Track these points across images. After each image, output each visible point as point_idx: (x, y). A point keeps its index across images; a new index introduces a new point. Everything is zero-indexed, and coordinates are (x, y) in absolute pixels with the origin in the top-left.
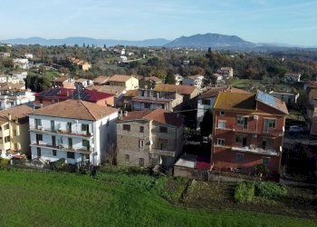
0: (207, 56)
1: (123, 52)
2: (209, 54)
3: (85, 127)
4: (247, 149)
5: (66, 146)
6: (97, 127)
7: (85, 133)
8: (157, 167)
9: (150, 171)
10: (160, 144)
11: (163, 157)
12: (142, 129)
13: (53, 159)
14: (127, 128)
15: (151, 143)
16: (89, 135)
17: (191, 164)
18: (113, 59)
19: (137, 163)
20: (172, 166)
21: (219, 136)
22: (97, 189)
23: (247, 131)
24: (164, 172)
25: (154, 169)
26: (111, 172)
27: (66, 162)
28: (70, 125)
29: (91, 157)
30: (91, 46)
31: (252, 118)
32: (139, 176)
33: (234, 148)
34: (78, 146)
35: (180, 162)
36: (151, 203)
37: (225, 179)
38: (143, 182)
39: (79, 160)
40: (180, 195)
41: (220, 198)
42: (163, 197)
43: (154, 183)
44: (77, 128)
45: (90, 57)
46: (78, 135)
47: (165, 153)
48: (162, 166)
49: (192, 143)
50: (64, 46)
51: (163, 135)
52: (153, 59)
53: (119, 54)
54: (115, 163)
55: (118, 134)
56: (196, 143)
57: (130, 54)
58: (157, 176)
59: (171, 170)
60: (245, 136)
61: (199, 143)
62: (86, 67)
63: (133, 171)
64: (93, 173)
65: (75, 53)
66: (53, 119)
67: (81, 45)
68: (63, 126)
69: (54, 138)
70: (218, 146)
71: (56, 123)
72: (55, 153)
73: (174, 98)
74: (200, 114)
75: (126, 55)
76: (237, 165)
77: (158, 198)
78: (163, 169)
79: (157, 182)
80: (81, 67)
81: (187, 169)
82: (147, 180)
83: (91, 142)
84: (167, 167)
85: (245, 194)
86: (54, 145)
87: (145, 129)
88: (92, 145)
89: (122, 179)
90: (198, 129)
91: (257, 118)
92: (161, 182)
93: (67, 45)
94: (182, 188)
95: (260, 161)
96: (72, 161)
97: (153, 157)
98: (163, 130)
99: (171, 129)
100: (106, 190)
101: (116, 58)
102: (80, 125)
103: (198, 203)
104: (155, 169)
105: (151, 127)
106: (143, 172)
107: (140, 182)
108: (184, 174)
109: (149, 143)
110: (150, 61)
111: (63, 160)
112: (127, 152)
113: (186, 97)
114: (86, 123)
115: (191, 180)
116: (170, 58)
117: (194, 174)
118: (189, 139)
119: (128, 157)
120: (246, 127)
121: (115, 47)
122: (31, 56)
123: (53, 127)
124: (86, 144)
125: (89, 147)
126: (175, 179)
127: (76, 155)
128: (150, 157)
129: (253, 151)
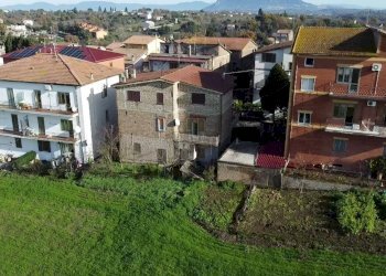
0: (258, 18)
1: (149, 16)
2: (260, 17)
3: (64, 98)
4: (356, 129)
5: (35, 131)
6: (84, 96)
7: (63, 107)
8: (187, 164)
9: (175, 172)
10: (194, 124)
11: (199, 148)
12: (160, 99)
13: (17, 154)
14: (134, 97)
15: (178, 123)
16: (70, 111)
17: (248, 159)
18: (136, 25)
19: (154, 158)
20: (215, 162)
21: (301, 106)
22: (79, 205)
23: (357, 94)
24: (200, 173)
25: (182, 169)
26: (107, 174)
27: (37, 157)
28: (38, 94)
29: (77, 149)
30: (108, 10)
31: (368, 70)
32: (157, 180)
33: (330, 128)
34: (54, 130)
35: (228, 156)
36: (174, 233)
37: (314, 184)
38: (161, 192)
39: (57, 153)
40: (229, 217)
41: (310, 223)
42: (197, 221)
43: (181, 194)
44: (50, 100)
45: (107, 24)
46: (53, 111)
47: (202, 139)
48: (198, 162)
49: (247, 124)
50: (75, 11)
51: (198, 109)
52: (189, 24)
53: (144, 18)
54: (116, 159)
55: (120, 107)
56: (252, 124)
57: (158, 18)
58: (187, 180)
59: (212, 170)
60: (352, 104)
61: (257, 124)
62: (101, 34)
63: (147, 173)
64: (78, 177)
65: (88, 19)
66: (10, 85)
67: (96, 10)
68: (27, 97)
69: (14, 118)
70: (299, 124)
71: (16, 92)
72: (19, 144)
73: (217, 55)
74: (259, 77)
75: (153, 20)
76: (333, 159)
77: (188, 223)
78: (199, 167)
79: (187, 192)
80: (94, 35)
81: (242, 167)
82: (170, 187)
83: (75, 123)
84: (206, 165)
85: (358, 216)
86: (16, 130)
87: (166, 97)
88: (77, 129)
89: (125, 186)
90: (257, 101)
91: (378, 67)
92: (195, 192)
93: (78, 10)
94: (234, 202)
95: (378, 152)
96: (46, 156)
97: (181, 147)
98: (198, 99)
99: (213, 97)
100: (95, 208)
101: (140, 23)
102: (55, 93)
103: (267, 234)
104: (184, 169)
105: (177, 94)
106: (164, 174)
107: (156, 193)
108: (236, 177)
109: (174, 124)
110: (183, 26)
111: (32, 154)
112: (136, 139)
113: (235, 54)
114: (64, 90)
115: (249, 188)
116: (209, 23)
117: (254, 177)
118: (242, 119)
119: (138, 147)
120: (354, 88)
121: (140, 10)
122: (31, 23)
123: (11, 99)
124: (67, 126)
125: (71, 132)
126: (220, 185)
127: (52, 147)
128: (176, 148)
129: (367, 132)
